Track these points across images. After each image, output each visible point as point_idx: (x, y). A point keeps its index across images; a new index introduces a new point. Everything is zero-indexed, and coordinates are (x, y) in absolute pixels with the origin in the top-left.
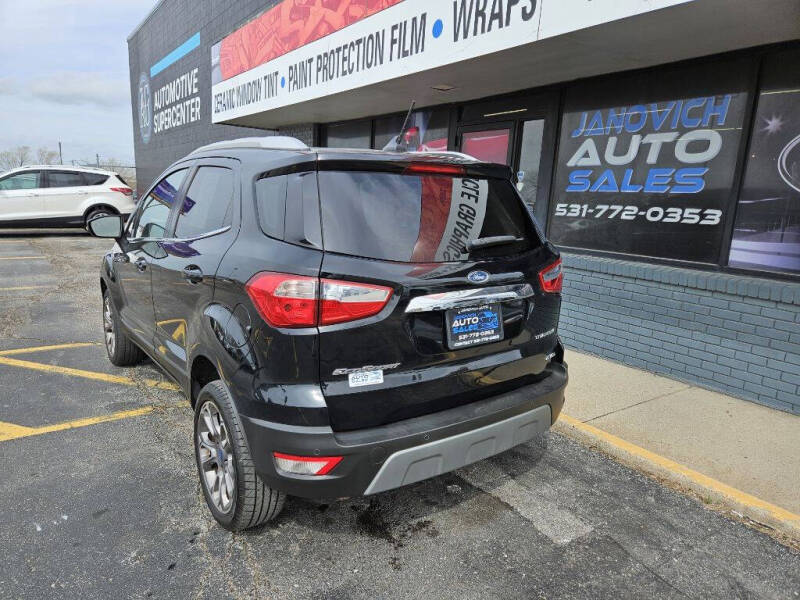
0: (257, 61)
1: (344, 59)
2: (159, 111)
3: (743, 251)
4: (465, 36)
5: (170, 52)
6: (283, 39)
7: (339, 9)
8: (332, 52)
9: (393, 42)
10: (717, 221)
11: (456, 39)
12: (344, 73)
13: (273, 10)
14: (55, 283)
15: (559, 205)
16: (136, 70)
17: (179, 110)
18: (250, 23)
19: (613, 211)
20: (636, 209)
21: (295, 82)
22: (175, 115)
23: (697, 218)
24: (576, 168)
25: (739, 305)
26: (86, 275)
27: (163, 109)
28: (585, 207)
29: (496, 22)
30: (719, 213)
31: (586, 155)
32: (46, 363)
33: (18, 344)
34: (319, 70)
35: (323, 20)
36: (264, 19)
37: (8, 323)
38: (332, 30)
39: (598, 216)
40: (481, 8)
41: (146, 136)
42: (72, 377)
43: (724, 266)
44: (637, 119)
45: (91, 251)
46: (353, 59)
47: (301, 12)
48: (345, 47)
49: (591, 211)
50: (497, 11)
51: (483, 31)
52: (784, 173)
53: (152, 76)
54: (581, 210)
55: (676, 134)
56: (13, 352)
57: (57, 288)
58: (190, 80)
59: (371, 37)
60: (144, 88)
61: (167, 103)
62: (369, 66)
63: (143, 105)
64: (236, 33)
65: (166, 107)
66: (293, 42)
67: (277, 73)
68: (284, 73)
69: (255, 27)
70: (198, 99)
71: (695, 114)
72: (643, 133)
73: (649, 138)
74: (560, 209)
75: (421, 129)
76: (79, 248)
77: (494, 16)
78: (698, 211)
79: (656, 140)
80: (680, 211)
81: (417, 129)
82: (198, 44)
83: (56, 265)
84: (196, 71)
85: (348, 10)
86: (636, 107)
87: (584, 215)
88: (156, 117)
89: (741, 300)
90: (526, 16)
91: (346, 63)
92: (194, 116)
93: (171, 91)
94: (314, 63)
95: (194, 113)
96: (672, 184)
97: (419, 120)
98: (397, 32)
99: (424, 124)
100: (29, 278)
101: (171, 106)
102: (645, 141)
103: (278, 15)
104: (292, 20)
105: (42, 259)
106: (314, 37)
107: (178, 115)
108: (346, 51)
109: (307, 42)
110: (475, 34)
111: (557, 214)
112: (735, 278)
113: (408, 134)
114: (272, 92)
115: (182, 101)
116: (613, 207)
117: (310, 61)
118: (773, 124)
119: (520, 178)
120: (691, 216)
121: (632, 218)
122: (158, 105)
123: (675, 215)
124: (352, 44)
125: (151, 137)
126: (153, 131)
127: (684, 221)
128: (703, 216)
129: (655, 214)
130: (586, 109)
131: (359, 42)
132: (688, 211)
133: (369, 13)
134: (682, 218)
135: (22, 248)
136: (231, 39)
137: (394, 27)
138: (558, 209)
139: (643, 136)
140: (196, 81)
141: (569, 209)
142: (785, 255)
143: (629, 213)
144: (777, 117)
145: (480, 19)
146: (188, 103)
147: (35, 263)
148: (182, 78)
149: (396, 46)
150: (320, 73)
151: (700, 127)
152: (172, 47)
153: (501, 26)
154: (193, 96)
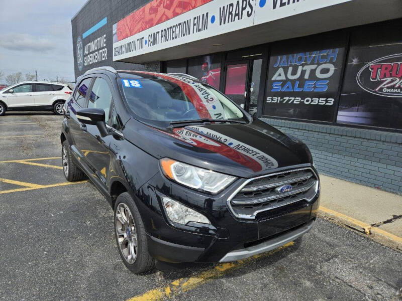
0: (134, 32)
1: (173, 32)
2: (87, 55)
3: (343, 116)
4: (224, 23)
5: (92, 26)
6: (146, 22)
7: (171, 10)
8: (168, 29)
9: (194, 25)
10: (332, 103)
11: (220, 24)
12: (173, 38)
13: (142, 8)
14: (43, 134)
15: (268, 98)
16: (75, 35)
17: (97, 55)
18: (131, 14)
19: (291, 99)
20: (300, 99)
21: (152, 42)
22: (95, 57)
23: (324, 102)
24: (275, 81)
25: (339, 139)
26: (56, 131)
27: (89, 54)
28: (279, 98)
29: (237, 17)
30: (333, 100)
31: (280, 75)
32: (45, 164)
33: (31, 157)
34: (162, 37)
35: (164, 14)
36: (137, 13)
37: (26, 149)
38: (168, 19)
39: (284, 102)
40: (231, 11)
41: (80, 67)
42: (56, 169)
43: (335, 123)
44: (300, 59)
45: (56, 121)
46: (177, 32)
47: (154, 10)
48: (174, 26)
49: (282, 100)
50: (237, 12)
51: (232, 21)
52: (359, 82)
53: (84, 38)
54: (278, 100)
55: (316, 65)
56: (30, 160)
57: (44, 136)
58: (102, 40)
59: (185, 22)
60: (80, 44)
61: (91, 51)
62: (184, 35)
63: (79, 52)
64: (125, 19)
65: (90, 53)
66: (150, 24)
67: (143, 38)
68: (146, 38)
69: (133, 16)
70: (106, 49)
71: (324, 57)
72: (303, 65)
73: (306, 68)
74: (269, 100)
75: (209, 63)
76: (51, 120)
77: (236, 15)
78: (325, 99)
79: (308, 68)
80: (318, 99)
81: (207, 64)
82: (106, 22)
83: (41, 127)
84: (105, 36)
85: (175, 10)
86: (300, 54)
87: (278, 102)
88: (85, 58)
89: (340, 137)
90: (249, 15)
91: (174, 34)
92: (104, 57)
93: (93, 46)
94: (160, 34)
95: (104, 56)
96: (315, 87)
97: (208, 59)
98: (196, 20)
99: (210, 61)
100: (31, 132)
101: (93, 52)
102: (304, 68)
103: (144, 11)
104: (150, 14)
105: (35, 124)
106: (160, 21)
107: (96, 57)
108: (174, 28)
109: (157, 24)
110: (228, 22)
111: (268, 102)
112: (338, 127)
113: (203, 66)
114: (141, 47)
115: (98, 50)
116: (290, 98)
117: (158, 32)
118: (355, 61)
119: (252, 85)
120: (322, 101)
121: (298, 103)
122: (86, 52)
123: (316, 101)
124: (177, 25)
125: (83, 68)
126: (84, 65)
127: (320, 104)
128: (327, 101)
129: (308, 101)
130: (280, 55)
131: (180, 24)
132: (321, 99)
133: (184, 12)
134: (319, 102)
135: (25, 120)
136: (122, 22)
137: (195, 18)
138: (268, 99)
139: (303, 67)
140: (105, 40)
141: (272, 99)
142: (359, 117)
143: (297, 100)
144: (356, 58)
145: (230, 16)
146: (101, 51)
147: (32, 126)
148: (98, 39)
149: (195, 27)
150: (163, 38)
151: (326, 63)
152: (94, 24)
153: (239, 19)
154: (104, 48)
